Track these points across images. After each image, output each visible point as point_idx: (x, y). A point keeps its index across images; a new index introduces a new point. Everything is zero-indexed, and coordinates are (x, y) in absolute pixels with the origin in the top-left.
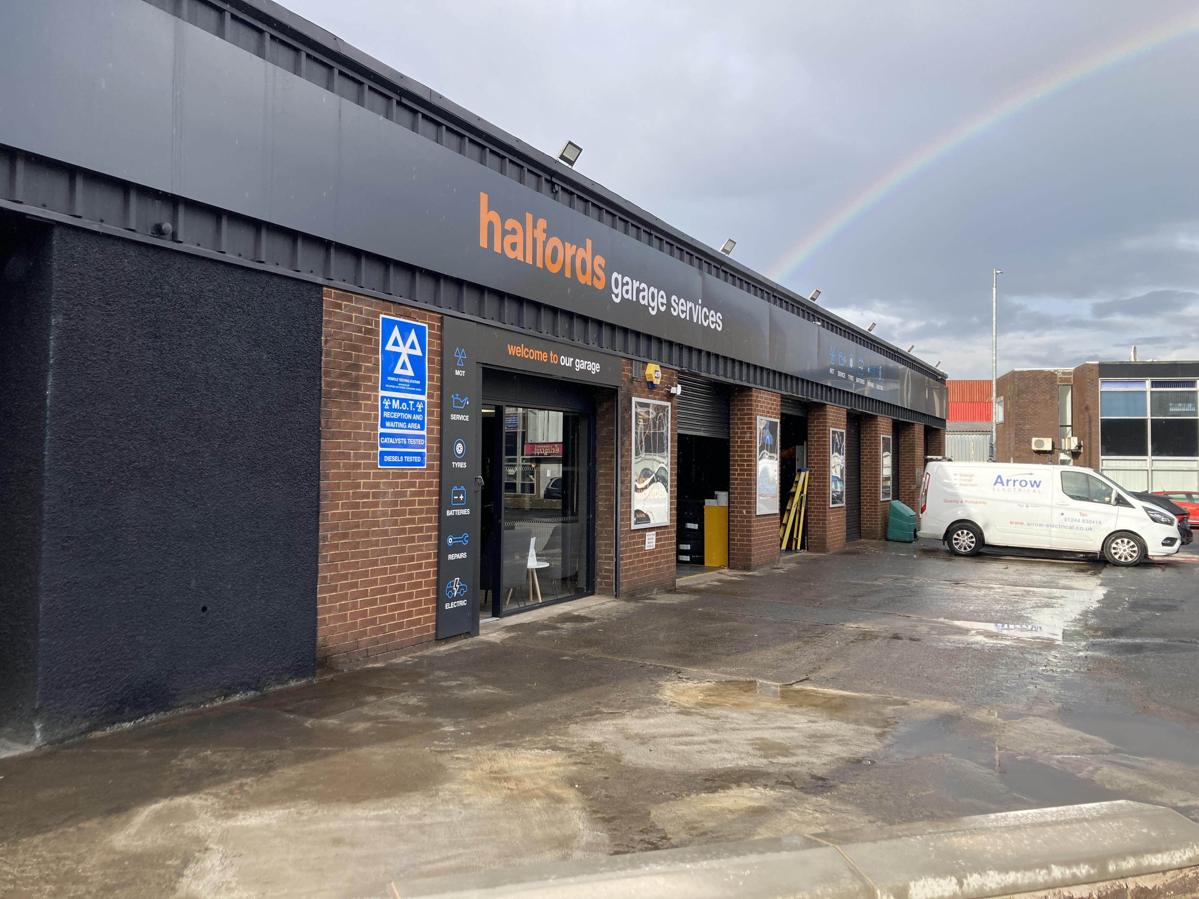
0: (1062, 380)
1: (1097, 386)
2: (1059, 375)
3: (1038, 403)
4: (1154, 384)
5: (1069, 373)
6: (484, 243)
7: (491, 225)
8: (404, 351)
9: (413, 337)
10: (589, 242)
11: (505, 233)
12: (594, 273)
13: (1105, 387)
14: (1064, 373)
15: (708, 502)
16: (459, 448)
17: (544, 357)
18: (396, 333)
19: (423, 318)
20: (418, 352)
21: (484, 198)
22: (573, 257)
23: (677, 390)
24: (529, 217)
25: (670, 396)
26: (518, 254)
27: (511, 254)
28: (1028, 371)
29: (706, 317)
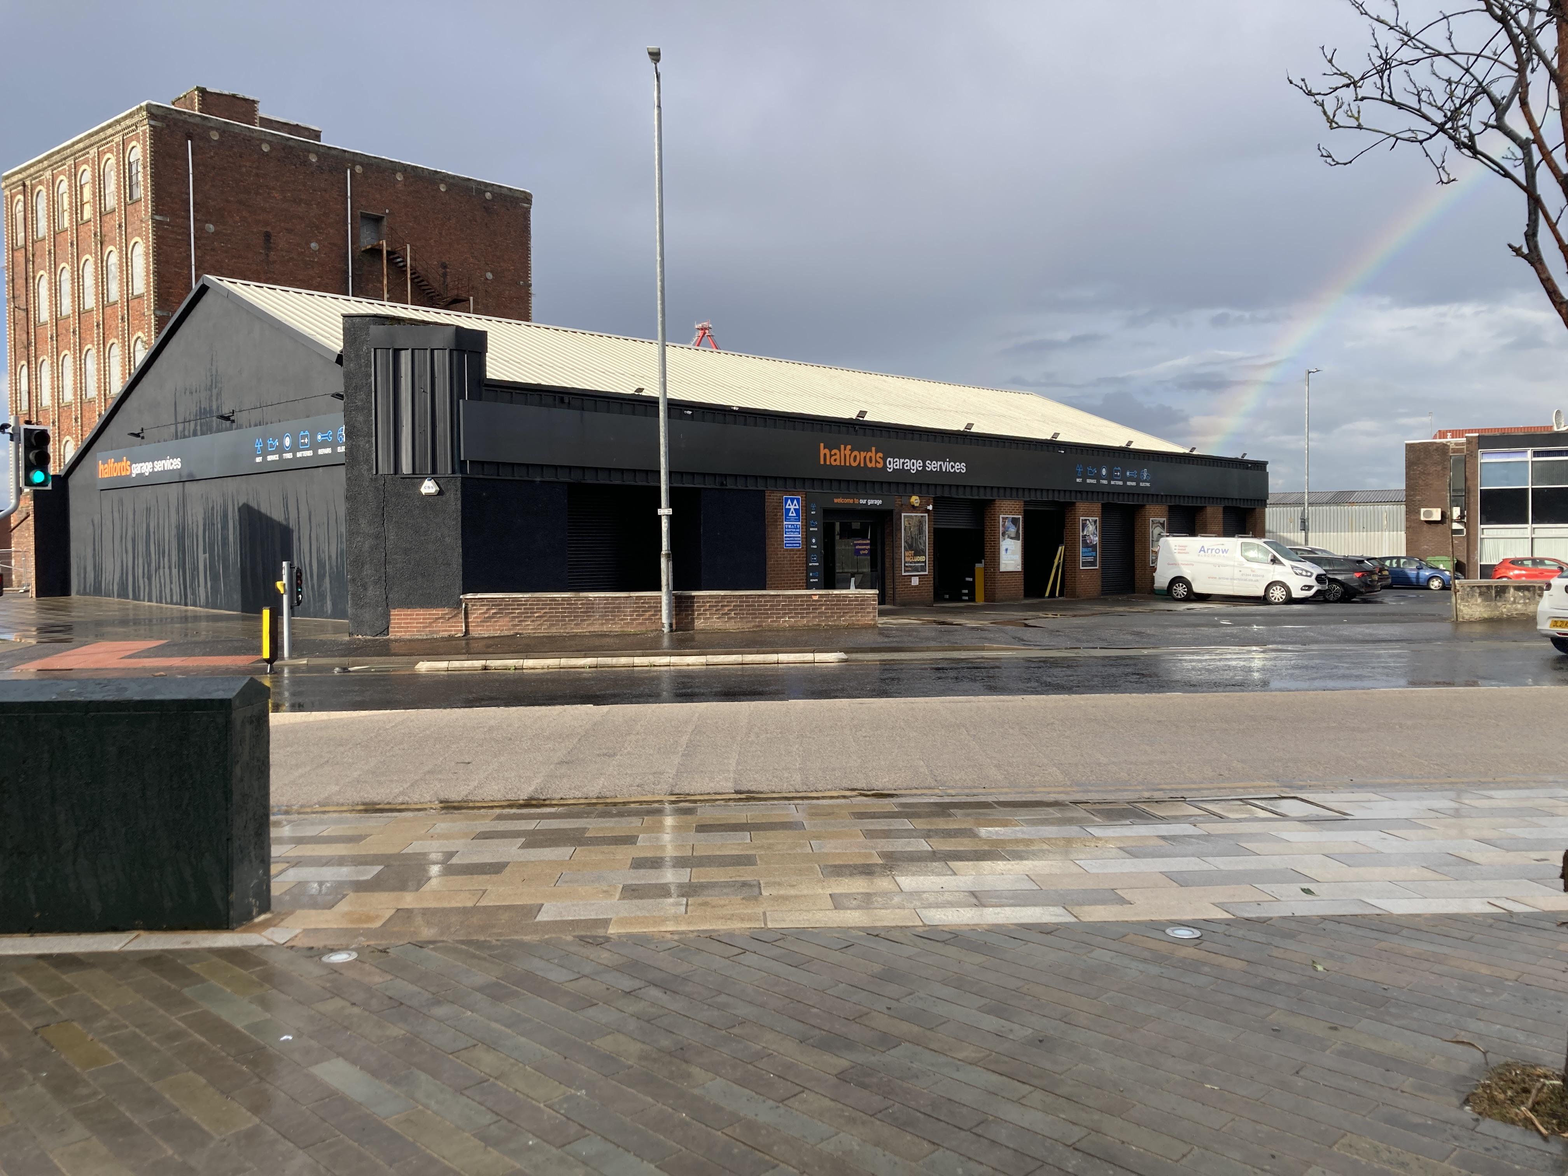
0: (1455, 451)
1: (1476, 457)
2: (1452, 446)
3: (1429, 474)
4: (1536, 454)
5: (1462, 444)
6: (822, 462)
7: (825, 455)
8: (792, 507)
9: (795, 502)
10: (873, 449)
11: (831, 456)
12: (876, 461)
13: (1487, 458)
14: (1456, 444)
15: (977, 565)
16: (814, 541)
17: (851, 501)
18: (789, 502)
19: (798, 495)
20: (797, 507)
21: (822, 445)
22: (865, 457)
23: (930, 507)
24: (842, 446)
25: (928, 511)
26: (838, 463)
27: (834, 463)
28: (1419, 443)
29: (953, 467)
